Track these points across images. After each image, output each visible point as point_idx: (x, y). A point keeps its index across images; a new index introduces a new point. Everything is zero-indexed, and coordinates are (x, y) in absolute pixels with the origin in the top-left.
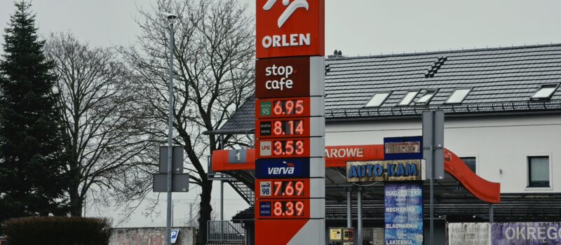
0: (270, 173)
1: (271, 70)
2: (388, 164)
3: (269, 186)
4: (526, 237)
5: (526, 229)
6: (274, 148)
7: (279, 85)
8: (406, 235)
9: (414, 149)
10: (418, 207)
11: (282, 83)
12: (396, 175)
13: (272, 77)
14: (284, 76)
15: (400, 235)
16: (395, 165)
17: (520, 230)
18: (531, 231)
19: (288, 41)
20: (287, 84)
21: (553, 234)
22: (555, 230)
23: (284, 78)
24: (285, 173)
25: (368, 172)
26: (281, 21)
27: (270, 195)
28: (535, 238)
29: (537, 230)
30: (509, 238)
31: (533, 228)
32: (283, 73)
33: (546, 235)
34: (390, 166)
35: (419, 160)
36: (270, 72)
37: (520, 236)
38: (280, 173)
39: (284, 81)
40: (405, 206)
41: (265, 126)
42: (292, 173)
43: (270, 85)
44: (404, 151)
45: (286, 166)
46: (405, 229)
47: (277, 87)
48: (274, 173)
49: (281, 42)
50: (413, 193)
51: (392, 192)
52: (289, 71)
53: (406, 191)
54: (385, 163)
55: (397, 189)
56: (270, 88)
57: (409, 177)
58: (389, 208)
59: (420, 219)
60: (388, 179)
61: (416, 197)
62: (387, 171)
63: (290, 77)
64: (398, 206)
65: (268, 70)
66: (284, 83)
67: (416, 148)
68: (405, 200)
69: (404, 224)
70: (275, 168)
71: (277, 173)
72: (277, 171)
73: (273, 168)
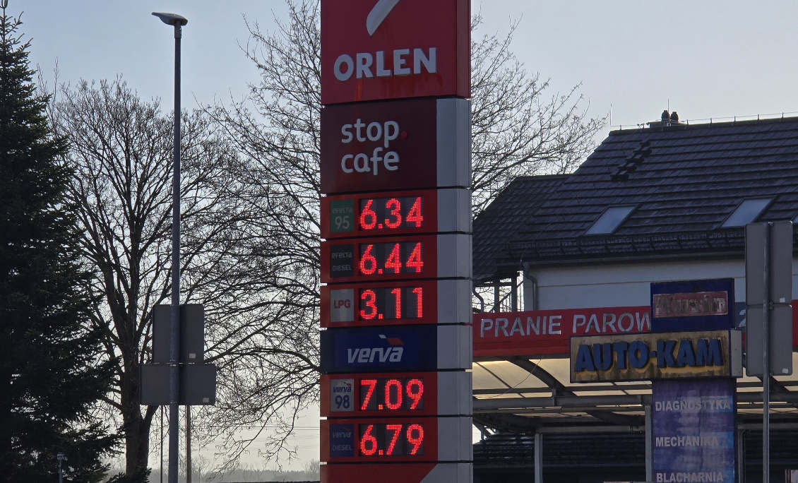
0: (351, 360)
1: (353, 131)
2: (659, 342)
3: (349, 390)
6: (359, 304)
7: (371, 164)
9: (715, 307)
10: (724, 435)
11: (375, 159)
12: (675, 365)
13: (356, 147)
14: (380, 143)
16: (675, 343)
19: (389, 64)
20: (387, 161)
23: (380, 149)
24: (382, 359)
25: (616, 358)
26: (373, 20)
27: (351, 409)
32: (378, 137)
34: (663, 345)
35: (725, 333)
36: (350, 135)
38: (371, 360)
39: (380, 154)
40: (697, 434)
41: (341, 255)
42: (398, 360)
43: (349, 164)
44: (694, 311)
45: (385, 345)
47: (366, 169)
48: (360, 360)
49: (373, 68)
50: (715, 406)
51: (669, 403)
52: (391, 133)
53: (698, 400)
54: (653, 339)
55: (679, 396)
56: (351, 171)
57: (704, 370)
58: (662, 438)
59: (728, 463)
60: (660, 373)
61: (720, 414)
62: (656, 354)
63: (394, 146)
64: (681, 435)
65: (347, 130)
66: (380, 159)
67: (720, 306)
68: (697, 420)
69: (694, 474)
70: (363, 350)
71: (366, 361)
72: (367, 356)
73: (357, 350)
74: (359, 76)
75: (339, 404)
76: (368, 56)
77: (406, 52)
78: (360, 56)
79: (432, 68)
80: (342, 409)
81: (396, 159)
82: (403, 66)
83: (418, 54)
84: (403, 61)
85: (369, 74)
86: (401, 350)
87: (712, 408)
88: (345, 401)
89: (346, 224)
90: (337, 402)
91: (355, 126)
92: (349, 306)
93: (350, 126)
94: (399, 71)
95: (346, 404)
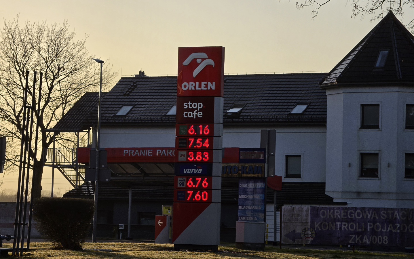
0: (185, 172)
1: (188, 105)
2: (242, 166)
3: (184, 181)
4: (334, 216)
5: (334, 212)
7: (193, 115)
8: (252, 214)
9: (260, 156)
10: (261, 195)
11: (195, 114)
12: (247, 173)
13: (188, 110)
14: (197, 109)
15: (249, 213)
16: (247, 166)
17: (330, 212)
18: (337, 212)
19: (200, 86)
20: (198, 114)
21: (352, 215)
22: (353, 212)
23: (196, 111)
24: (195, 172)
25: (227, 170)
26: (196, 73)
27: (185, 186)
28: (340, 217)
29: (341, 212)
30: (322, 217)
31: (338, 211)
32: (196, 107)
33: (347, 215)
35: (263, 164)
36: (187, 106)
37: (330, 216)
38: (192, 172)
39: (196, 112)
40: (253, 194)
41: (182, 141)
42: (200, 172)
43: (186, 115)
44: (253, 157)
45: (196, 168)
46: (252, 210)
47: (192, 116)
48: (188, 172)
49: (195, 87)
50: (259, 186)
51: (244, 185)
52: (200, 106)
53: (254, 184)
54: (240, 165)
55: (247, 183)
56: (187, 117)
57: (256, 175)
58: (241, 195)
59: (262, 204)
60: (242, 175)
61: (260, 189)
62: (241, 170)
63: (201, 110)
64: (248, 194)
65: (186, 104)
66: (196, 114)
67: (262, 156)
68: (253, 190)
69: (251, 206)
70: (189, 169)
71: (190, 173)
72: (190, 171)
73: (187, 169)
74: (190, 89)
75: (181, 185)
76: (194, 84)
77: (206, 83)
78: (191, 83)
79: (213, 88)
80: (181, 186)
81: (202, 114)
82: (204, 87)
83: (209, 83)
84: (205, 86)
85: (193, 89)
86: (201, 170)
87: (258, 187)
88: (183, 184)
89: (184, 132)
90: (180, 184)
91: (188, 103)
92: (185, 156)
93: (187, 103)
94: (203, 88)
95: (183, 185)
